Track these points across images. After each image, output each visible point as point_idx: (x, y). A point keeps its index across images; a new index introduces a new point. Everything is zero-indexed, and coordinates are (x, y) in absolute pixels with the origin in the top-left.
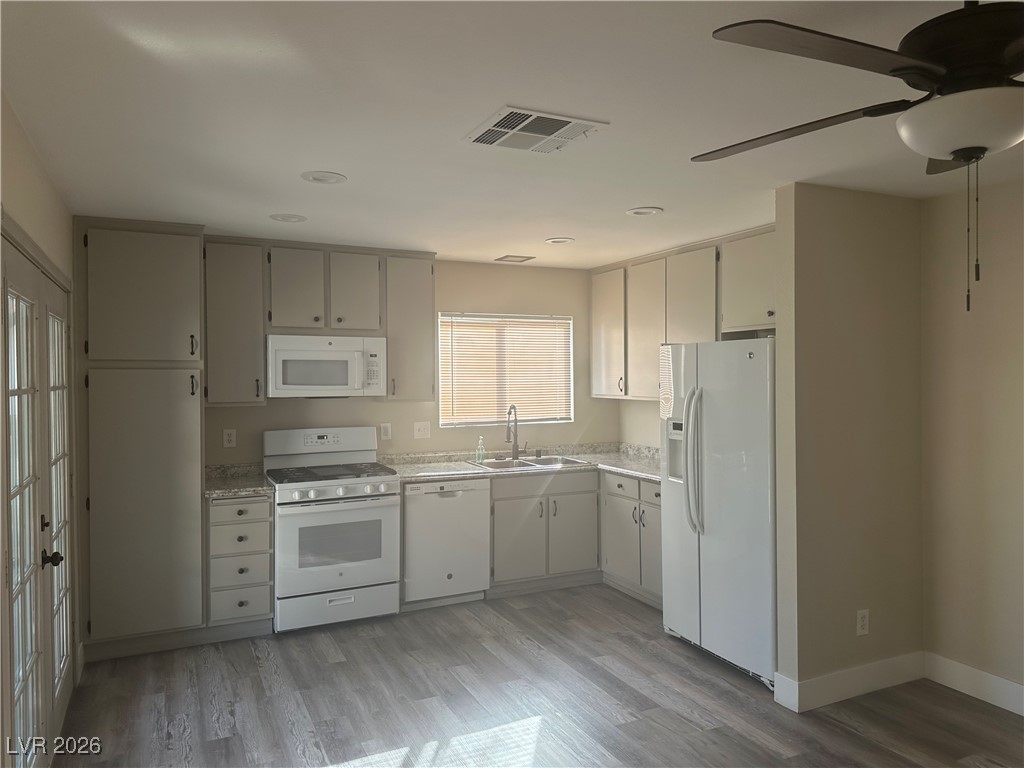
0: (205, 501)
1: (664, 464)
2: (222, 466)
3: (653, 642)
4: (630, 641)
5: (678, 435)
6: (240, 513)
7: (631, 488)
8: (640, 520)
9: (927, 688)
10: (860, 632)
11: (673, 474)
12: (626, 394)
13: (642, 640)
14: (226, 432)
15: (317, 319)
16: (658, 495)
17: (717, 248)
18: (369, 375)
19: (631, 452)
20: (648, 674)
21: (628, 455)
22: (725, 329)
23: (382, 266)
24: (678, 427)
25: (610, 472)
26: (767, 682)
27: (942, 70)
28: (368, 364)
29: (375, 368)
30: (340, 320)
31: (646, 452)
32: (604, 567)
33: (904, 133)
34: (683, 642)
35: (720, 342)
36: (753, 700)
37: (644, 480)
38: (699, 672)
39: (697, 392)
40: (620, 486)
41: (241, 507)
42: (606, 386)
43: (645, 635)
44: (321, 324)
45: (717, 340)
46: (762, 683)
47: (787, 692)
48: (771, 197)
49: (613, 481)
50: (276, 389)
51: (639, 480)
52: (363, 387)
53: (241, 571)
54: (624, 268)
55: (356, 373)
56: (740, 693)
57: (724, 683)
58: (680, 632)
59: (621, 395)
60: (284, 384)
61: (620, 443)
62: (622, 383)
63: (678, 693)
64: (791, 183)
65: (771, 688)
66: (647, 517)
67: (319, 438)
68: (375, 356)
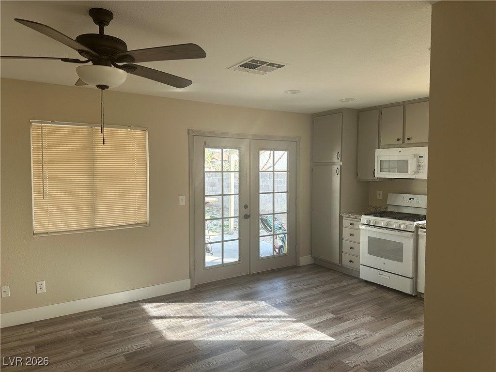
0: (341, 218)
2: (376, 207)
6: (351, 224)
14: (378, 192)
15: (398, 140)
18: (419, 167)
28: (418, 161)
29: (422, 164)
30: (408, 139)
41: (352, 222)
44: (401, 142)
52: (414, 174)
53: (351, 248)
55: (412, 166)
60: (380, 171)
67: (410, 199)
68: (422, 157)
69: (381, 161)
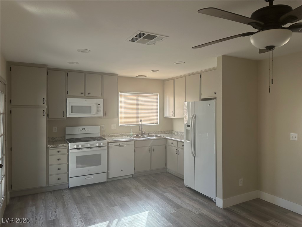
0: (48, 148)
1: (185, 137)
2: (53, 138)
3: (181, 189)
4: (175, 188)
5: (189, 128)
6: (58, 152)
7: (175, 144)
8: (178, 153)
9: (259, 201)
10: (240, 185)
11: (187, 139)
12: (174, 116)
13: (178, 188)
14: (54, 127)
15: (82, 93)
16: (183, 146)
17: (200, 74)
18: (98, 110)
19: (175, 133)
20: (179, 198)
21: (174, 134)
22: (202, 98)
23: (102, 78)
24: (189, 126)
25: (169, 139)
26: (214, 200)
27: (263, 23)
28: (98, 107)
29: (100, 108)
30: (89, 94)
31: (180, 133)
32: (167, 167)
33: (252, 41)
34: (190, 189)
35: (201, 101)
36: (210, 205)
37: (179, 141)
38: (195, 197)
39: (194, 116)
40: (172, 143)
41: (59, 150)
42: (168, 114)
43: (179, 187)
44: (83, 95)
45: (200, 101)
46: (212, 200)
47: (220, 203)
48: (215, 59)
49: (170, 142)
50: (69, 114)
51: (178, 141)
52: (96, 114)
53: (59, 169)
54: (174, 80)
55: (94, 110)
56: (206, 203)
57: (202, 200)
58: (189, 186)
59: (173, 117)
60: (72, 113)
61: (172, 131)
62: (173, 113)
63: (188, 204)
64: (221, 55)
65: (215, 202)
66: (180, 153)
67: (82, 129)
68: (100, 105)
69: (72, 106)
